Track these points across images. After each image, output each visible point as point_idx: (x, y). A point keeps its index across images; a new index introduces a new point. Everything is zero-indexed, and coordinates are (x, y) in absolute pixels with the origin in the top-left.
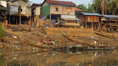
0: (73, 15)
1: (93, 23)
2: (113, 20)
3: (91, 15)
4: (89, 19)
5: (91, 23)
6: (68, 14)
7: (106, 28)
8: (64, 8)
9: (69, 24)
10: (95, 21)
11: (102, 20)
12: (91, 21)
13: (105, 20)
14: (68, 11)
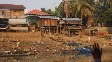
0: (22, 19)
1: (51, 27)
2: (71, 23)
3: (48, 19)
4: (46, 22)
5: (49, 27)
6: (17, 18)
7: (65, 31)
8: (12, 12)
9: (16, 28)
10: (53, 25)
11: (60, 23)
12: (49, 25)
13: (63, 23)
14: (16, 14)
